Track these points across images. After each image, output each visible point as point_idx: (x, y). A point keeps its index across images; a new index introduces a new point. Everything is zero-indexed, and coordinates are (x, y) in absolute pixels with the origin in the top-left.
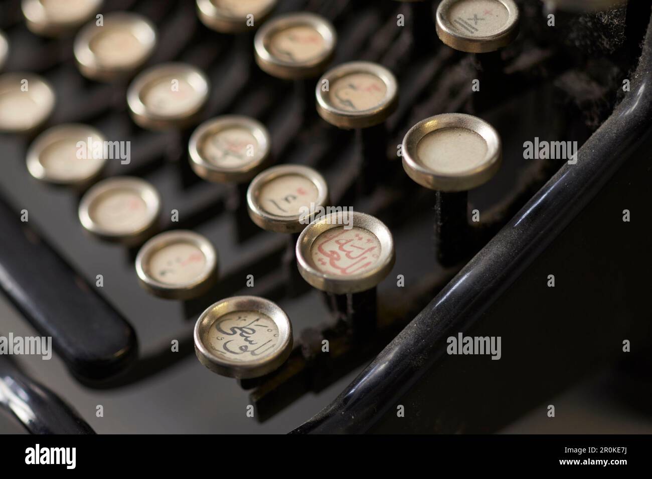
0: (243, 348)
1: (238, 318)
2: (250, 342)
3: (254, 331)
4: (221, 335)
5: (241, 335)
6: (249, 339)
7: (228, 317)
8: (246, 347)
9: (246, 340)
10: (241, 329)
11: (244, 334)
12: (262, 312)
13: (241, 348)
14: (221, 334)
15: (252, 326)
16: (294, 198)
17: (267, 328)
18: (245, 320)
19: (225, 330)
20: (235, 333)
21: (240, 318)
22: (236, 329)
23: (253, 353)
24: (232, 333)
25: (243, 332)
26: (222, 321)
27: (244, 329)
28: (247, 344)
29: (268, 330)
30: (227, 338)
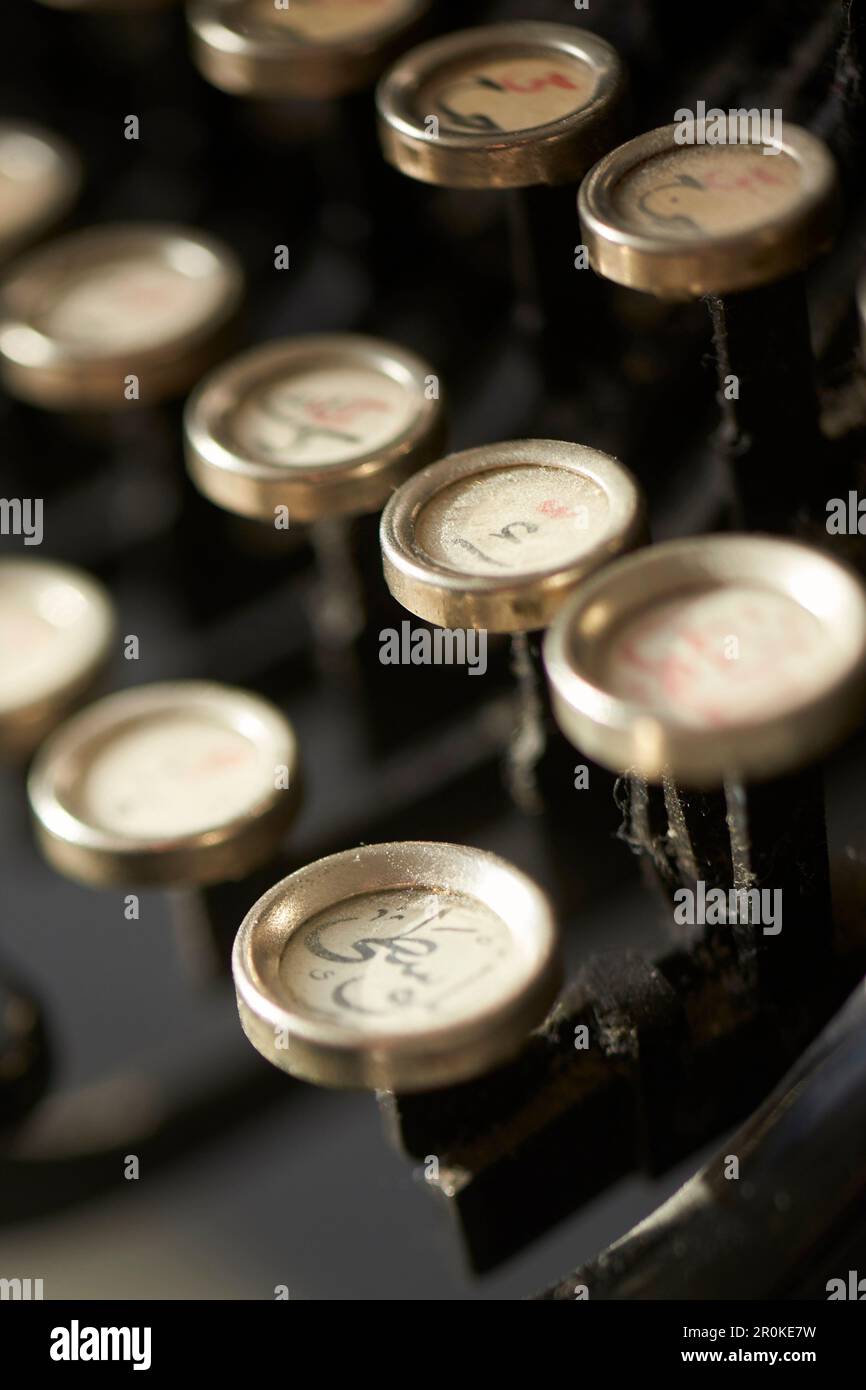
0: (401, 997)
1: (377, 914)
2: (423, 978)
3: (431, 946)
4: (322, 965)
5: (391, 959)
6: (417, 969)
7: (344, 913)
8: (409, 993)
9: (408, 970)
10: (388, 942)
11: (400, 956)
12: (455, 888)
13: (393, 997)
14: (324, 961)
15: (425, 933)
16: (531, 529)
17: (474, 936)
18: (400, 917)
19: (336, 951)
20: (368, 954)
21: (383, 912)
22: (371, 945)
23: (432, 1006)
24: (359, 956)
25: (394, 952)
26: (324, 927)
27: (397, 943)
28: (411, 982)
29: (479, 940)
30: (344, 971)
